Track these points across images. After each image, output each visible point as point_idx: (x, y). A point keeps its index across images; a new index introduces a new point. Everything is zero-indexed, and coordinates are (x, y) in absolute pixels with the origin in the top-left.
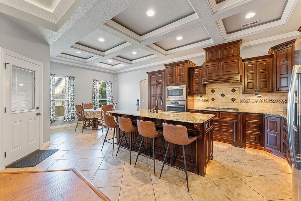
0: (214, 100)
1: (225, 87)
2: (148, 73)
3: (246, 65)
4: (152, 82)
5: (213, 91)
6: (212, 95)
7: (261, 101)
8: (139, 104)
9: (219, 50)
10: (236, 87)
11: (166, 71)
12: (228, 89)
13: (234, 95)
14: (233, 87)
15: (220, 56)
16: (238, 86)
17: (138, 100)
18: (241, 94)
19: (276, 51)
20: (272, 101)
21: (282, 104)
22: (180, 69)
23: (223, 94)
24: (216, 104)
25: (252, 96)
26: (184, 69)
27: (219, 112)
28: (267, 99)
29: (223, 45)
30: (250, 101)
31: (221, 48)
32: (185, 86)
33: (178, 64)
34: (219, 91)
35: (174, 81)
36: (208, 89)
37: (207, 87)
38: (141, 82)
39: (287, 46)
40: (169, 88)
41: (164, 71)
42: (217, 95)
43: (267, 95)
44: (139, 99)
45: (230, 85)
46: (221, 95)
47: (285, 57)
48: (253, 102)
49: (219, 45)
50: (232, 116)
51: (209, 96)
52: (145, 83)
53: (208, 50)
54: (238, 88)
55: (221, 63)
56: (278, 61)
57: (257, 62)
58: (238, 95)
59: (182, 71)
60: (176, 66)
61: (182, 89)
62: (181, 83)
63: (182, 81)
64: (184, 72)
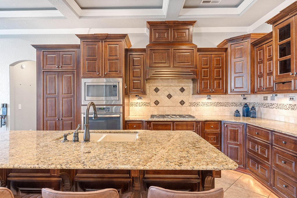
0: (158, 103)
1: (173, 85)
2: (38, 47)
3: (201, 57)
4: (47, 67)
5: (157, 90)
6: (155, 95)
7: (210, 104)
8: (9, 114)
9: (169, 29)
10: (185, 85)
11: (82, 47)
12: (176, 88)
13: (183, 97)
14: (182, 85)
15: (170, 39)
16: (187, 85)
17: (5, 106)
18: (191, 95)
19: (231, 45)
20: (220, 104)
21: (229, 107)
22: (110, 47)
23: (170, 94)
24: (161, 109)
25: (202, 97)
26: (118, 49)
27: (173, 122)
28: (216, 102)
29: (174, 22)
30: (200, 104)
31: (171, 27)
32: (120, 80)
33: (106, 38)
34: (164, 91)
35: (99, 68)
36: (150, 87)
37: (149, 83)
38: (12, 65)
39: (242, 40)
40: (89, 81)
41: (78, 47)
42: (162, 97)
43: (216, 97)
44: (8, 103)
45: (178, 83)
46: (168, 96)
47: (241, 53)
48: (203, 105)
49: (169, 22)
50: (190, 127)
51: (151, 97)
52: (22, 68)
53: (153, 25)
54: (187, 87)
55: (171, 49)
56: (233, 57)
57: (211, 54)
58: (188, 97)
59: (114, 52)
60: (102, 42)
61: (115, 84)
62: (114, 74)
63: (114, 70)
64: (118, 55)
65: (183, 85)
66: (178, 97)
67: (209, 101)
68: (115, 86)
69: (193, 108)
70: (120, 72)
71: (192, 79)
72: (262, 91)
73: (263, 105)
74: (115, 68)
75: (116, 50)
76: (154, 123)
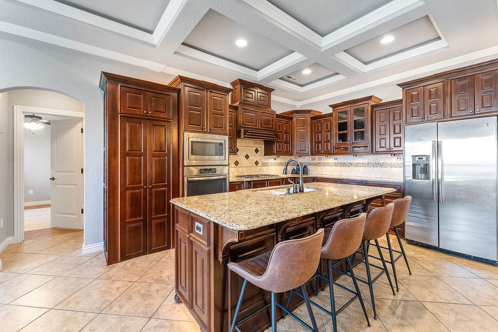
0: (238, 163)
1: (250, 146)
3: (276, 122)
4: (128, 111)
7: (276, 164)
9: (255, 91)
12: (252, 149)
13: (257, 157)
15: (255, 100)
16: (260, 146)
18: (263, 156)
19: (296, 115)
22: (215, 100)
23: (247, 155)
24: (240, 169)
25: (270, 158)
26: (223, 103)
27: (267, 180)
29: (260, 86)
30: (269, 164)
32: (226, 138)
33: (213, 88)
34: (243, 151)
35: (203, 122)
39: (305, 113)
40: (194, 136)
42: (241, 157)
45: (254, 144)
46: (246, 157)
47: (303, 123)
48: (271, 165)
49: (257, 85)
51: (232, 157)
53: (242, 84)
54: (260, 148)
57: (283, 121)
58: (260, 157)
59: (219, 105)
60: (207, 92)
61: (221, 142)
62: (219, 130)
63: (219, 126)
64: (223, 110)
65: (257, 146)
66: (254, 158)
67: (275, 161)
68: (221, 144)
69: (264, 168)
70: (225, 129)
71: (264, 141)
72: (320, 153)
73: (310, 164)
74: (220, 125)
75: (221, 104)
76: (254, 182)
